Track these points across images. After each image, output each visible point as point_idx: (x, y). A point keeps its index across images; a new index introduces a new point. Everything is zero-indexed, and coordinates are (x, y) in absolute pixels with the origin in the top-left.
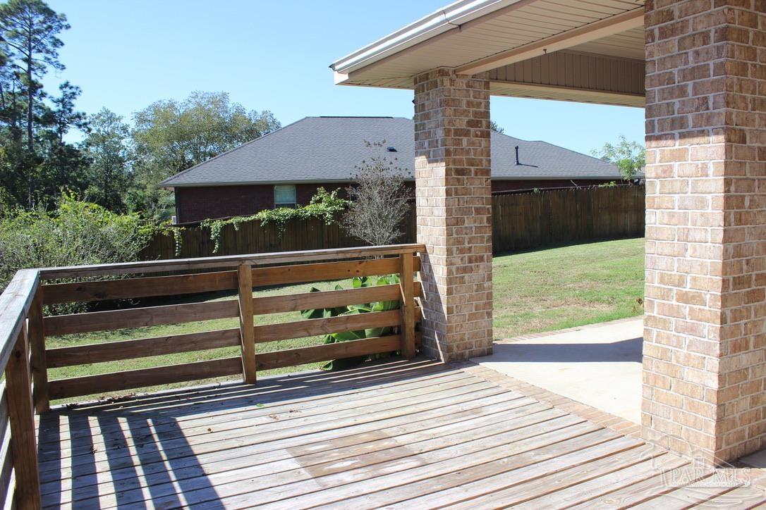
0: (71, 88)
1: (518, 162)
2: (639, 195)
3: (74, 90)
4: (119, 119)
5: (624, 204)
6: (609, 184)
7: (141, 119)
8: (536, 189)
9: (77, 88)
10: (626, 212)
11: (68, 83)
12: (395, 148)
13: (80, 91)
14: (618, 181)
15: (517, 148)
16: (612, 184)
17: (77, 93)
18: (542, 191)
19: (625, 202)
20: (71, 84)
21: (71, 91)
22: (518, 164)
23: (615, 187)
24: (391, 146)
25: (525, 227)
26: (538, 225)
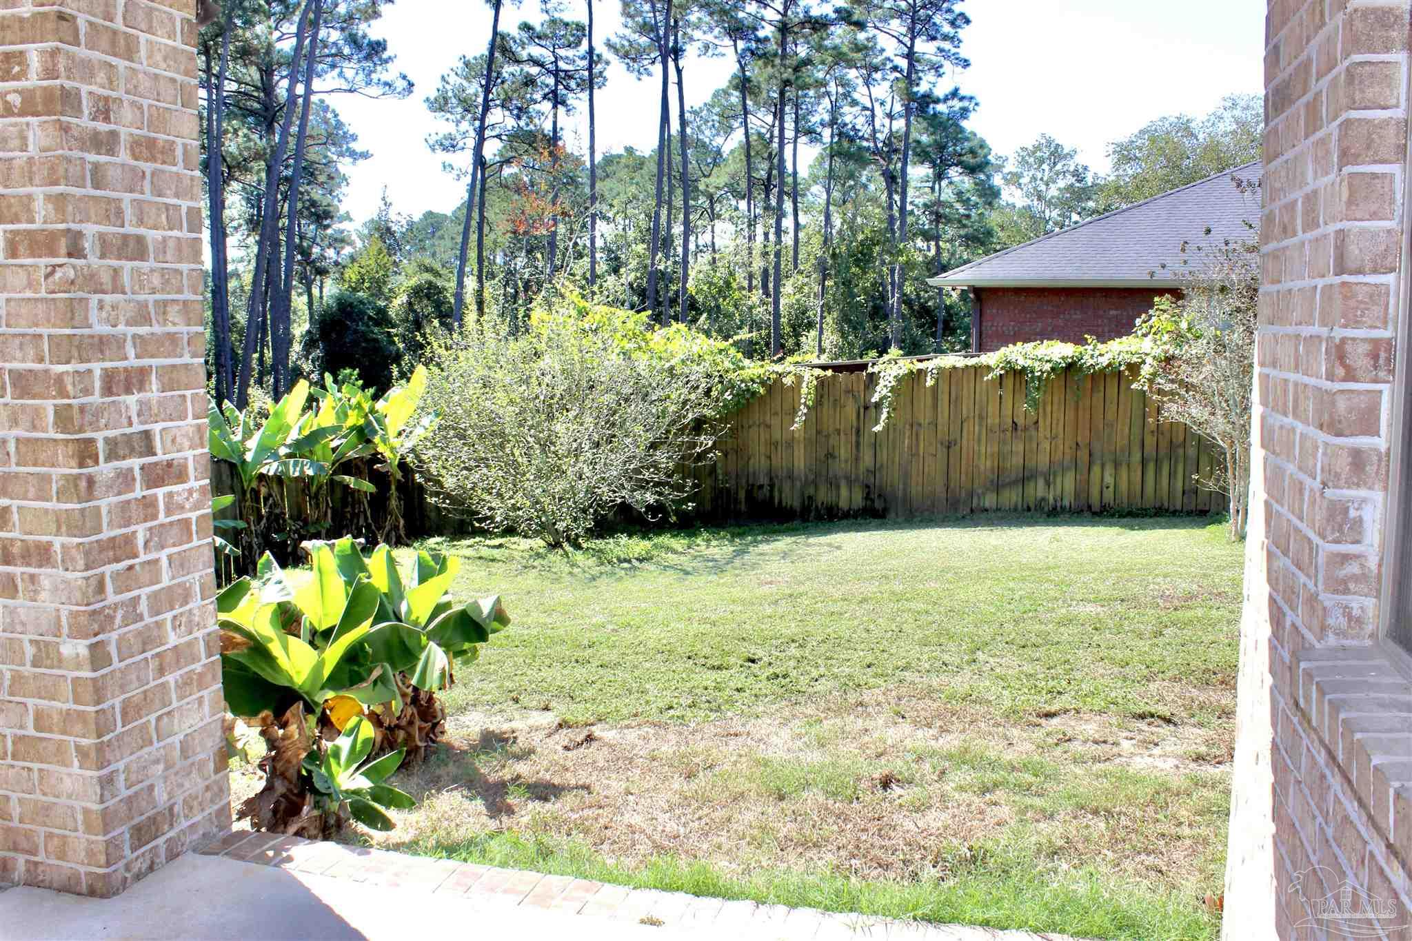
0: (962, 99)
3: (965, 104)
4: (1070, 156)
7: (1124, 154)
9: (971, 98)
11: (957, 90)
13: (977, 104)
17: (971, 107)
20: (962, 93)
21: (961, 104)
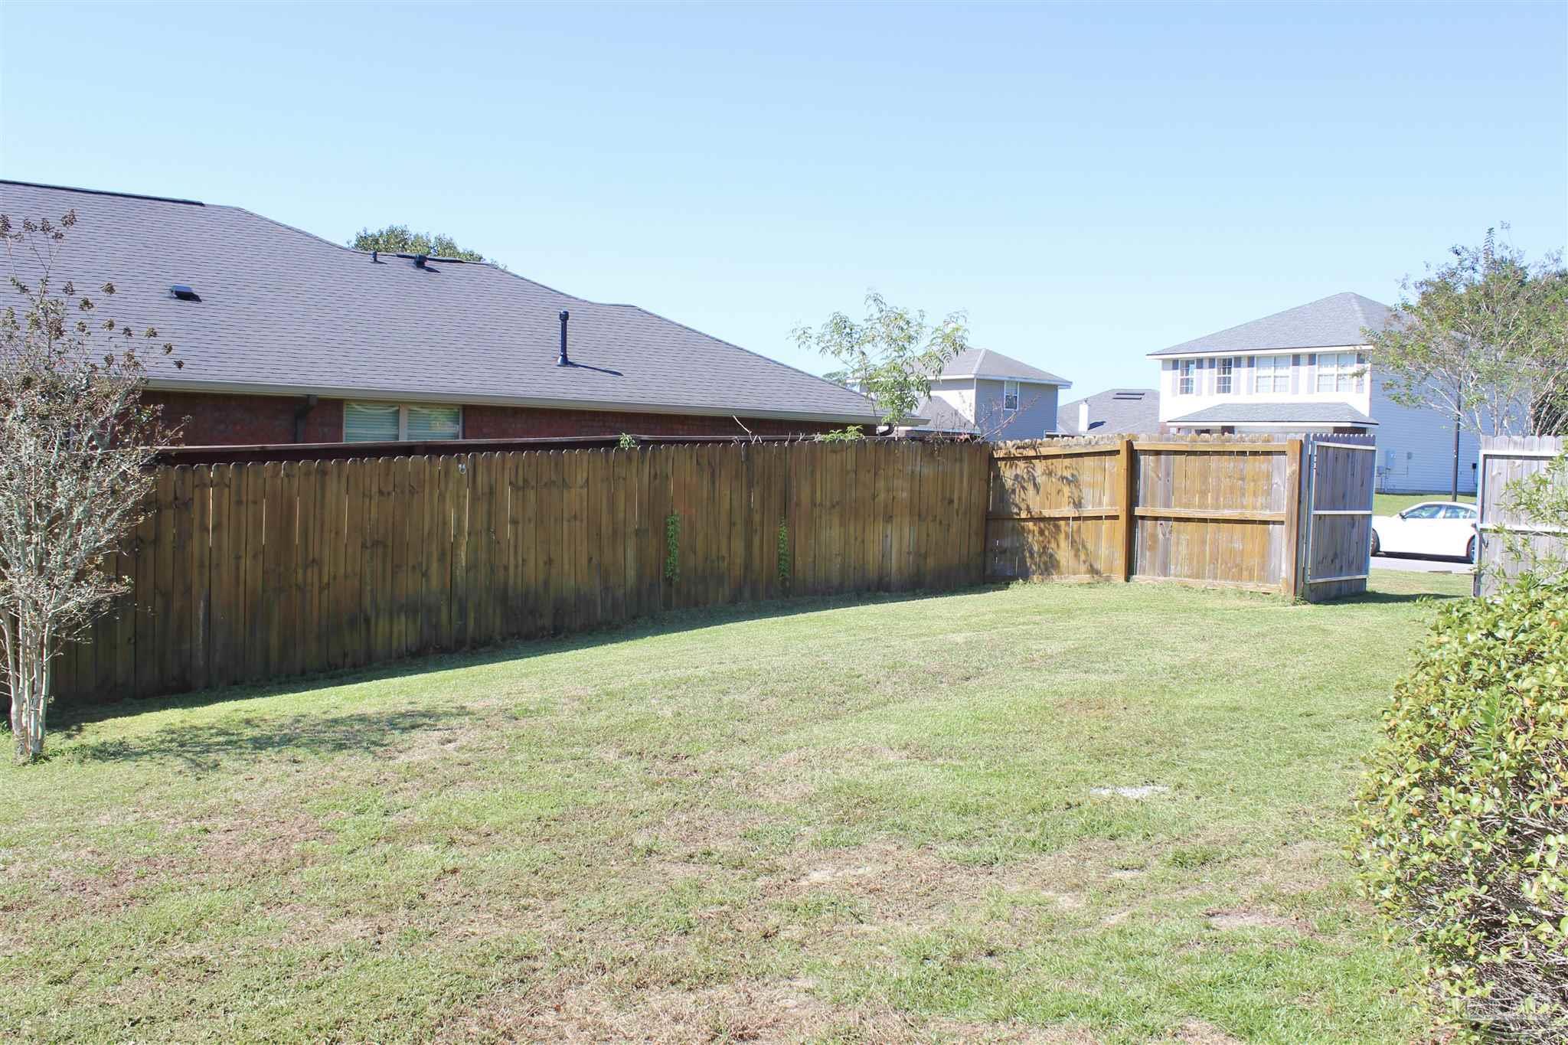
1: (565, 357)
2: (925, 471)
5: (882, 496)
6: (844, 432)
8: (625, 439)
10: (889, 519)
12: (195, 291)
14: (868, 429)
15: (565, 317)
16: (852, 434)
18: (642, 442)
19: (888, 490)
22: (566, 362)
23: (860, 441)
24: (185, 284)
25: (590, 560)
26: (631, 554)
